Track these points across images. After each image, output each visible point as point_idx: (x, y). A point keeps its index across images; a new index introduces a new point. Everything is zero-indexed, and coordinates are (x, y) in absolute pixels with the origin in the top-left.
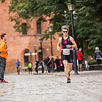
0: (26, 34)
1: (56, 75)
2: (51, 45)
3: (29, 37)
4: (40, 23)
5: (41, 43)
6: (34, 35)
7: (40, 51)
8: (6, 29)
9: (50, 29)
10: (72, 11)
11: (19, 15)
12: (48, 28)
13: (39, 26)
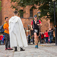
0: (23, 17)
3: (25, 20)
4: (32, 10)
6: (28, 18)
8: (9, 14)
9: (39, 14)
10: (55, 2)
11: (18, 4)
13: (31, 12)
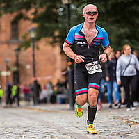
1: (40, 110)
2: (34, 60)
5: (17, 56)
7: (15, 69)
12: (30, 31)
